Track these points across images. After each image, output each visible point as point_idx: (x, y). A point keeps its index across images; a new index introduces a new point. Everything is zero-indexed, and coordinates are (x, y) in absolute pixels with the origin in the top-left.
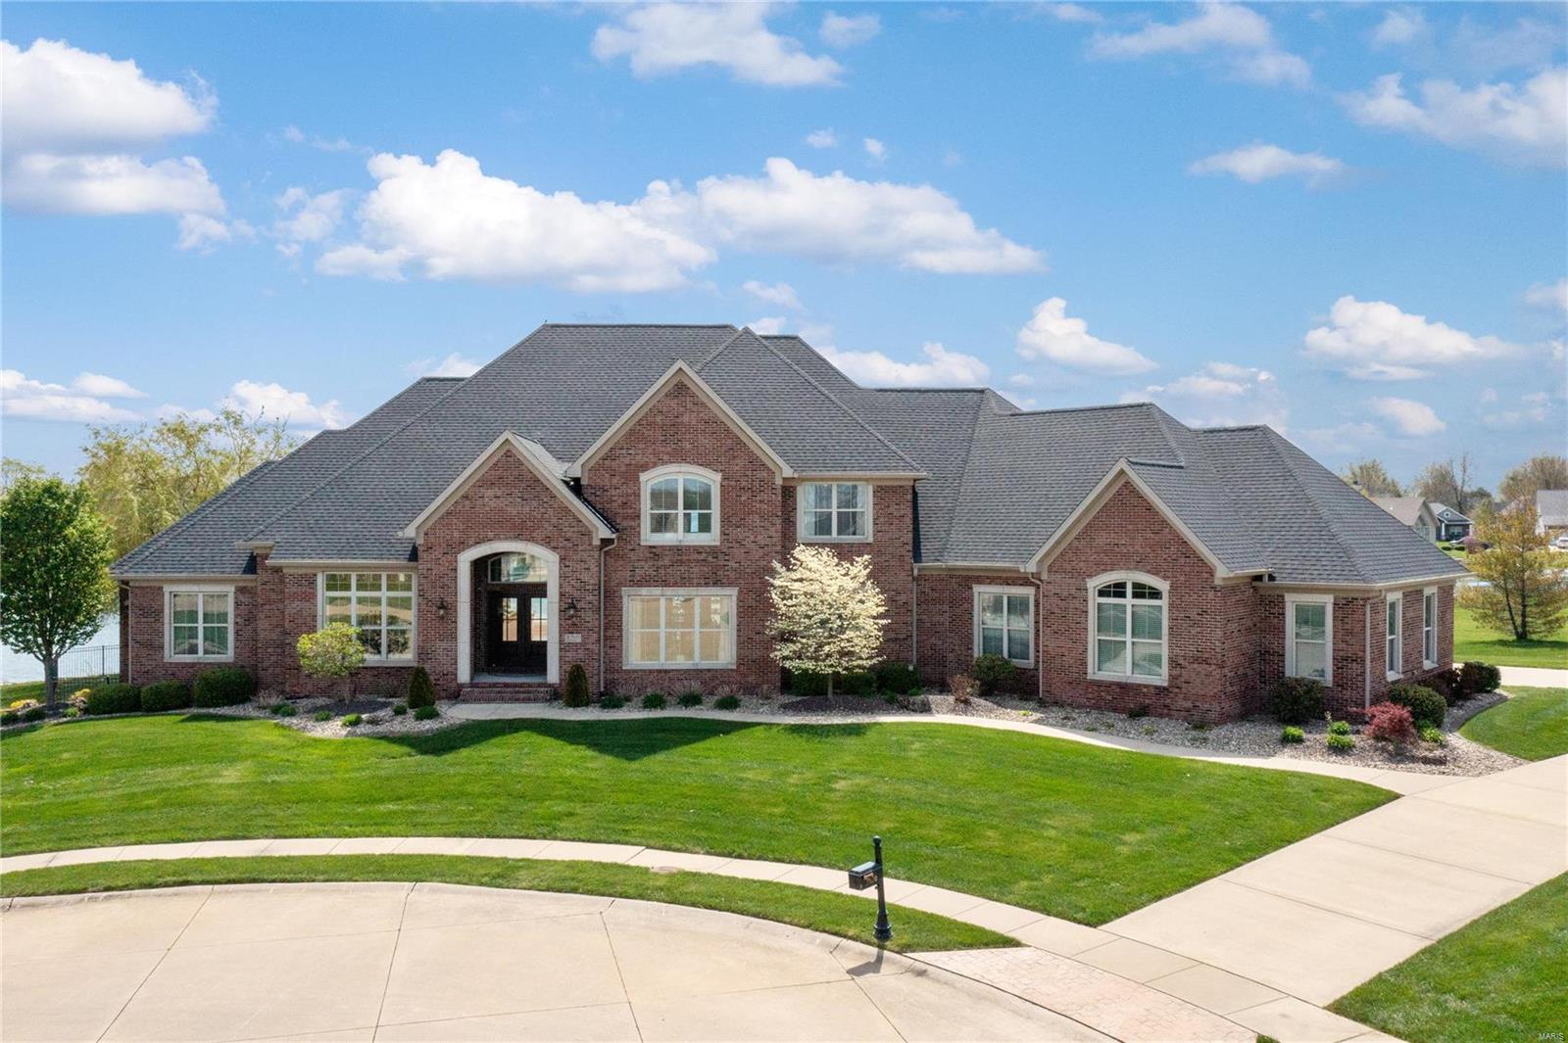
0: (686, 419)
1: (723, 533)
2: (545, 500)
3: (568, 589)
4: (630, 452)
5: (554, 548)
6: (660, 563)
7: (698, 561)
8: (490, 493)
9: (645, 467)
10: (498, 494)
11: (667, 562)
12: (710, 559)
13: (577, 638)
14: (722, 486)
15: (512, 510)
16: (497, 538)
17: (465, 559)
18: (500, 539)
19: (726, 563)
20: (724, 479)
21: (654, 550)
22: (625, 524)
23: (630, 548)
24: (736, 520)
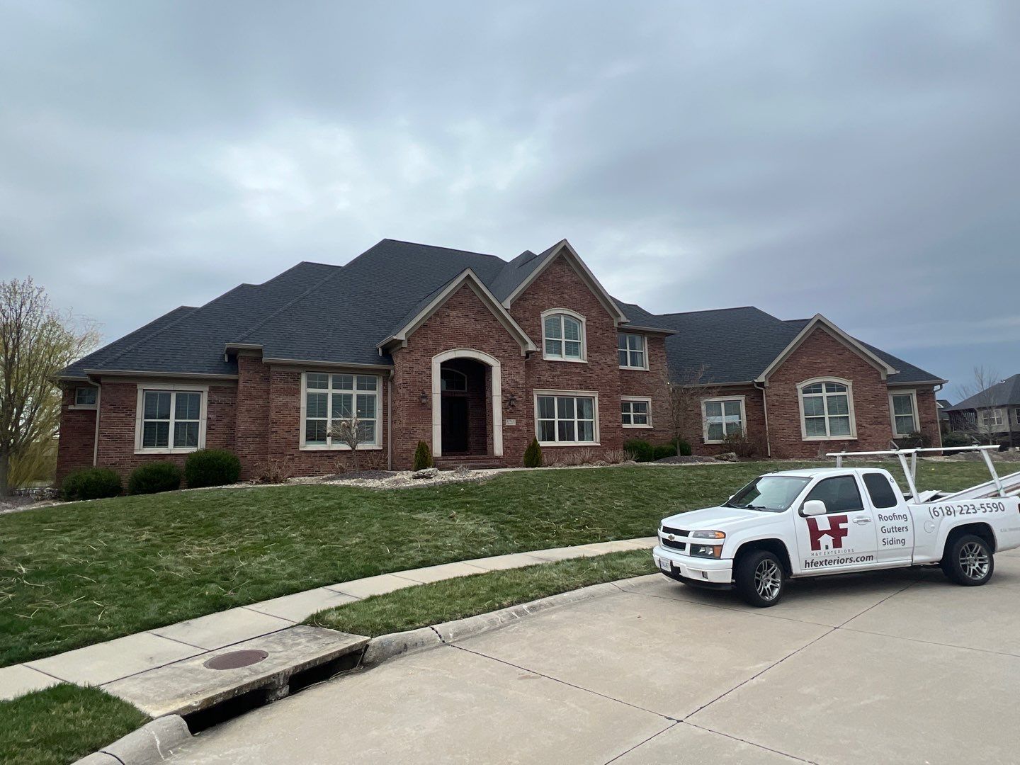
0: (565, 279)
1: (588, 355)
2: (491, 322)
3: (507, 387)
4: (535, 296)
5: (497, 357)
6: (555, 372)
7: (575, 373)
8: (454, 313)
9: (543, 308)
10: (460, 315)
11: (559, 373)
12: (582, 372)
13: (512, 422)
14: (586, 325)
15: (470, 327)
16: (459, 346)
17: (437, 361)
18: (461, 347)
19: (591, 375)
20: (587, 321)
21: (551, 364)
23: (536, 361)
24: (595, 348)
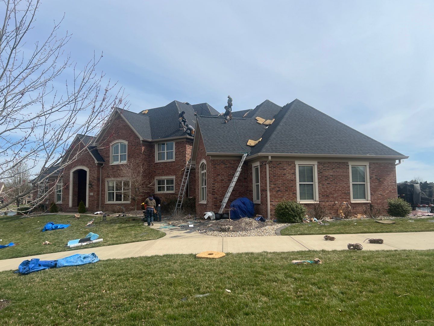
0: (120, 126)
1: (128, 160)
2: (87, 153)
3: (91, 179)
4: (108, 137)
5: (88, 167)
6: (114, 170)
7: (122, 169)
8: (77, 153)
9: (111, 142)
11: (115, 170)
12: (125, 168)
13: (92, 194)
14: (128, 145)
17: (72, 172)
18: (78, 165)
19: (128, 169)
20: (128, 143)
21: (112, 167)
22: (106, 159)
23: (107, 166)
24: (131, 155)
